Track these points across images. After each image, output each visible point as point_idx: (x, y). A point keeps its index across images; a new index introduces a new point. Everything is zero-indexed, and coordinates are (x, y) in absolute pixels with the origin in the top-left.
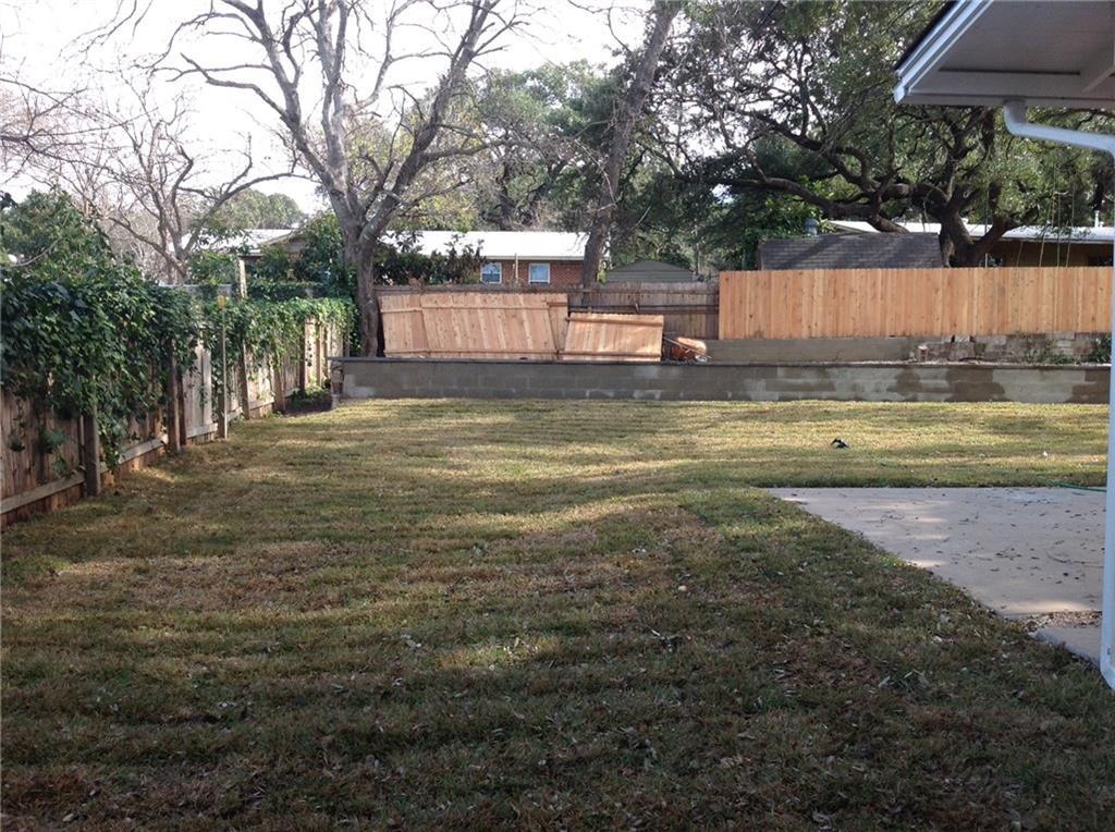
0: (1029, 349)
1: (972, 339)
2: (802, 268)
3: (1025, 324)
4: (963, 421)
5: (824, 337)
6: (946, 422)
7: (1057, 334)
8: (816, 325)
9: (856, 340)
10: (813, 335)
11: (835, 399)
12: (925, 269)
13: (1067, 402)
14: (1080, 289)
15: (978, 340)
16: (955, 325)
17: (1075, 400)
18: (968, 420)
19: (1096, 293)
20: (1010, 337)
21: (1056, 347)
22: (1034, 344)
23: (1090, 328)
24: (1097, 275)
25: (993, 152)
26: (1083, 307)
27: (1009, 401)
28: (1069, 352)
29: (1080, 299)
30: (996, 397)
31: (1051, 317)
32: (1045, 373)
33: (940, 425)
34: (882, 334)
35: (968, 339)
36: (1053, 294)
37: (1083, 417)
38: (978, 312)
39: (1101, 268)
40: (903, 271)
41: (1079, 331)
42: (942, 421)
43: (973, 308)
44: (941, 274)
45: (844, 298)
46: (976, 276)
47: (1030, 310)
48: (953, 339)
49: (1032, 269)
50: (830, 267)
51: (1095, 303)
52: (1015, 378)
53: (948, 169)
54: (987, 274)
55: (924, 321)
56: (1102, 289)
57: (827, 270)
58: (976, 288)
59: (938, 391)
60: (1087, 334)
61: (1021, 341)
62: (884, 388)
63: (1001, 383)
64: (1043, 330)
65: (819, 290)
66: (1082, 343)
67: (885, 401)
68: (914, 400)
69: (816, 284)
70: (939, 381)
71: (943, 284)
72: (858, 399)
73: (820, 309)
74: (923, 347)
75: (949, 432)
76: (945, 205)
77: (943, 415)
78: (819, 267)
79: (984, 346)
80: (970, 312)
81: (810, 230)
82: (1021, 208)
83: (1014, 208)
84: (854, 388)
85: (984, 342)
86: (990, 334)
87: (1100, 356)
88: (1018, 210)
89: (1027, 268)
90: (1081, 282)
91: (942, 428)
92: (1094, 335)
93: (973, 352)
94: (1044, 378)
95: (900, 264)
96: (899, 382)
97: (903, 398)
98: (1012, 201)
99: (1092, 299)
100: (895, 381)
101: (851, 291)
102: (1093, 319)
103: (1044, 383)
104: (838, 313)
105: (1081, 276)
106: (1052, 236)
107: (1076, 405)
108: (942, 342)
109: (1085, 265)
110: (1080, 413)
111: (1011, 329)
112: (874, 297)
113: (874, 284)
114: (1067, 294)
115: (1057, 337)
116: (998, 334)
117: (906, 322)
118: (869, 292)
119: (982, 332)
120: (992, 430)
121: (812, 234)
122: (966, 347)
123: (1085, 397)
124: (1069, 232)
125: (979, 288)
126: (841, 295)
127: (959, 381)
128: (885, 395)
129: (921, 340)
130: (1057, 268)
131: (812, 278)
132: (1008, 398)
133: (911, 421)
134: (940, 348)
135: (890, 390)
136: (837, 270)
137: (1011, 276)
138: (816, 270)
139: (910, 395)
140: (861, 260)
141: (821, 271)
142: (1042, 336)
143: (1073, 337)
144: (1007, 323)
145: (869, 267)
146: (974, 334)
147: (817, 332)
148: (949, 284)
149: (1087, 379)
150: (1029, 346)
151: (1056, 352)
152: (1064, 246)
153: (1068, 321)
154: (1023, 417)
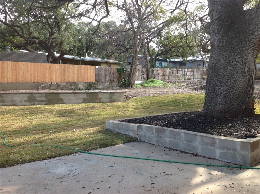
0: (72, 86)
1: (57, 83)
2: (4, 61)
3: (71, 80)
4: (49, 112)
5: (12, 83)
6: (43, 113)
7: (79, 82)
8: (10, 79)
9: (22, 84)
10: (9, 82)
11: (5, 105)
12: (42, 64)
13: (82, 103)
14: (84, 71)
15: (58, 84)
16: (52, 80)
17: (84, 102)
18: (51, 111)
19: (88, 72)
20: (67, 83)
21: (79, 86)
22: (73, 85)
23: (87, 81)
24: (88, 67)
25: (60, 33)
26: (85, 75)
27: (65, 103)
28: (82, 87)
29: (84, 73)
30: (61, 102)
31: (77, 78)
32: (75, 94)
33: (41, 114)
34: (31, 82)
35: (55, 84)
36: (77, 72)
37: (86, 108)
38: (58, 76)
39: (88, 66)
40: (36, 64)
41: (84, 82)
42: (42, 113)
43: (56, 75)
44: (47, 65)
45: (18, 71)
46: (57, 66)
47: (72, 76)
48: (51, 83)
49: (72, 65)
50: (13, 61)
51: (87, 75)
52: (66, 96)
53: (49, 38)
54: (60, 66)
55: (43, 78)
56: (89, 71)
57: (12, 62)
58: (57, 70)
59: (42, 101)
60: (86, 82)
61: (70, 84)
62: (23, 101)
63: (62, 98)
64: (75, 81)
65: (10, 67)
66: (85, 85)
67: (24, 105)
68: (34, 105)
69: (9, 66)
70: (43, 98)
71: (48, 68)
72: (14, 105)
73: (11, 74)
74: (43, 86)
75: (43, 118)
76: (48, 47)
77: (43, 110)
78: (10, 61)
79: (60, 85)
80: (56, 76)
81: (7, 49)
82: (68, 49)
83: (66, 48)
84: (12, 101)
85: (60, 84)
86: (61, 82)
87: (89, 88)
88: (67, 49)
89: (70, 65)
90: (84, 69)
91: (41, 116)
92: (88, 83)
93: (57, 87)
94: (75, 96)
95: (35, 61)
96: (29, 99)
97: (31, 104)
98: (66, 47)
99: (87, 74)
100: (27, 98)
101: (20, 69)
102: (87, 79)
103: (75, 98)
104: (16, 75)
105: (84, 68)
106: (77, 58)
107: (84, 104)
108: (48, 84)
109: (84, 65)
110: (85, 106)
111: (67, 81)
112: (28, 71)
113: (27, 67)
114: (81, 72)
115: (79, 83)
116: (63, 82)
117: (37, 78)
118: (26, 69)
119: (59, 82)
120: (58, 115)
121: (8, 51)
122: (55, 86)
123: (87, 101)
124: (81, 58)
125: (58, 70)
126: (17, 70)
127: (49, 98)
128: (24, 103)
129: (42, 84)
130: (78, 65)
131: (7, 64)
132: (65, 102)
133: (30, 114)
134: (48, 86)
135: (26, 101)
136: (16, 62)
137: (66, 67)
138: (9, 62)
139: (33, 103)
140: (23, 60)
141: (11, 62)
142: (75, 83)
143: (82, 83)
144: (66, 79)
145: (26, 62)
146: (57, 82)
147: (10, 81)
148: (50, 68)
149: (87, 96)
150: (72, 85)
151: (79, 87)
152: (79, 61)
153: (81, 79)
154: (69, 109)
